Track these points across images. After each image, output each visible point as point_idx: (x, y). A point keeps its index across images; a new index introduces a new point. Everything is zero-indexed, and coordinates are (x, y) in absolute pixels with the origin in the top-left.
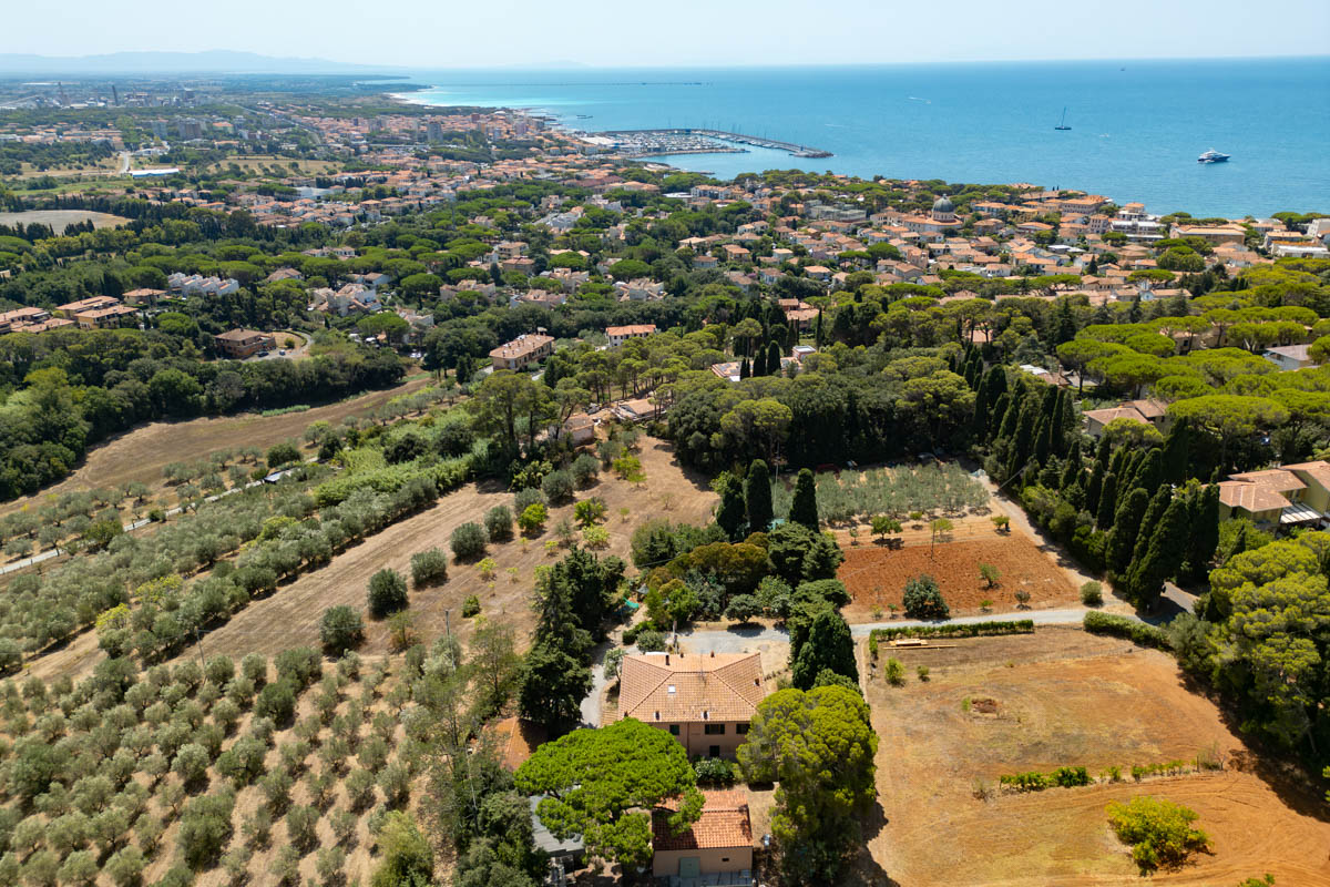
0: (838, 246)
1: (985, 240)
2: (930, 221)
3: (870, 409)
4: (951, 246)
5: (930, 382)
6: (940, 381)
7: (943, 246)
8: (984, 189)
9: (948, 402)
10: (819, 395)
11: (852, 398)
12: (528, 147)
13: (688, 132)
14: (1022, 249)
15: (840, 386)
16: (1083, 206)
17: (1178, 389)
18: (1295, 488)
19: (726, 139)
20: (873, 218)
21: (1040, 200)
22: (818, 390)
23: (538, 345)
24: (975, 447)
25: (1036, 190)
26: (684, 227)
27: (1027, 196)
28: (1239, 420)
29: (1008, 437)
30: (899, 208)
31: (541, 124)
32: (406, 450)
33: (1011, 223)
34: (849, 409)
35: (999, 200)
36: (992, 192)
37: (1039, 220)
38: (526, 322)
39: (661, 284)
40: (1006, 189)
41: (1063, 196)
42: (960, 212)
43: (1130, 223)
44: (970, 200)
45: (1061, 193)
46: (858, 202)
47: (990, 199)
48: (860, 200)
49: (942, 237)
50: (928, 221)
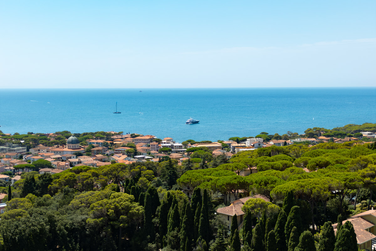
0: (12, 164)
1: (100, 156)
2: (66, 149)
3: (66, 229)
4: (82, 160)
5: (110, 201)
6: (117, 200)
7: (77, 160)
8: (92, 134)
9: (126, 213)
10: (24, 223)
11: (51, 221)
14: (121, 158)
15: (41, 214)
16: (144, 140)
17: (268, 183)
18: (370, 227)
20: (31, 150)
21: (122, 138)
22: (23, 218)
24: (150, 245)
25: (119, 134)
27: (115, 137)
28: (321, 189)
29: (176, 229)
30: (45, 145)
33: (110, 149)
34: (50, 231)
35: (101, 138)
36: (97, 135)
37: (124, 146)
40: (104, 133)
41: (133, 136)
42: (82, 144)
43: (170, 145)
44: (86, 139)
45: (131, 135)
46: (21, 143)
47: (97, 139)
48: (22, 141)
49: (75, 156)
50: (65, 149)
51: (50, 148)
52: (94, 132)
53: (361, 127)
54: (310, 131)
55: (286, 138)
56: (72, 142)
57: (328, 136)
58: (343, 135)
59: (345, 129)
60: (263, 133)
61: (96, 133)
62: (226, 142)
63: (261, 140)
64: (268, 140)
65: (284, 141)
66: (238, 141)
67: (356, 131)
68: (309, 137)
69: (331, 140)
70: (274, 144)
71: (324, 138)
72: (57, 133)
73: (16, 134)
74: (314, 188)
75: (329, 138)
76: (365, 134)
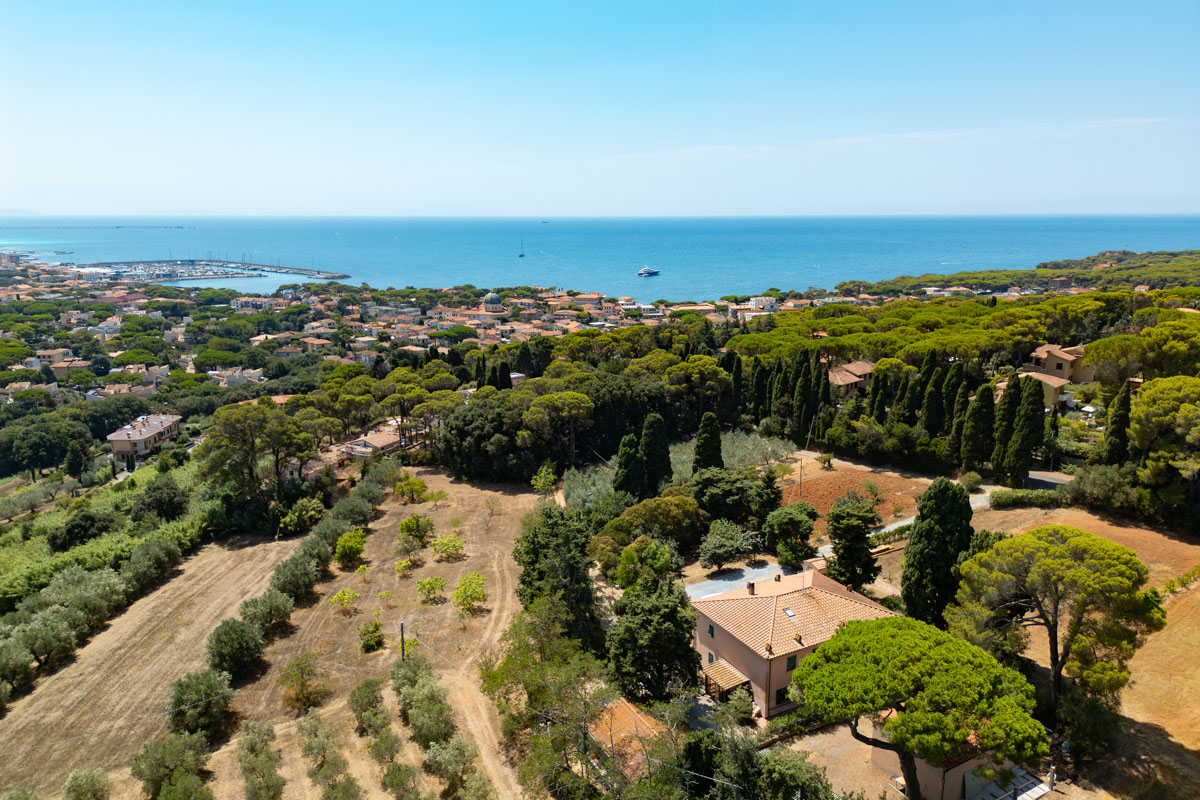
1: (537, 322)
2: (483, 312)
4: (515, 327)
7: (507, 328)
8: (511, 290)
12: (10, 276)
13: (192, 262)
14: (571, 326)
16: (591, 300)
19: (237, 268)
20: (429, 313)
21: (556, 297)
23: (167, 424)
25: (550, 290)
26: (250, 326)
27: (545, 295)
30: (447, 305)
31: (15, 259)
32: (86, 529)
33: (546, 312)
35: (526, 297)
36: (519, 291)
37: (565, 309)
38: (120, 412)
39: (259, 371)
40: (528, 289)
41: (571, 294)
42: (504, 305)
43: (635, 307)
44: (504, 297)
45: (568, 292)
46: (411, 302)
47: (518, 297)
48: (413, 300)
49: (500, 322)
50: (481, 312)
51: (457, 310)
52: (514, 287)
53: (921, 280)
54: (846, 287)
55: (810, 296)
56: (491, 301)
57: (874, 294)
58: (895, 293)
59: (894, 283)
60: (772, 290)
61: (516, 288)
62: (719, 303)
63: (773, 300)
64: (782, 300)
65: (809, 301)
66: (737, 301)
67: (913, 287)
68: (845, 296)
69: (878, 299)
70: (795, 306)
71: (867, 296)
72: (456, 288)
73: (390, 289)
74: (959, 346)
75: (876, 297)
76: (930, 291)
